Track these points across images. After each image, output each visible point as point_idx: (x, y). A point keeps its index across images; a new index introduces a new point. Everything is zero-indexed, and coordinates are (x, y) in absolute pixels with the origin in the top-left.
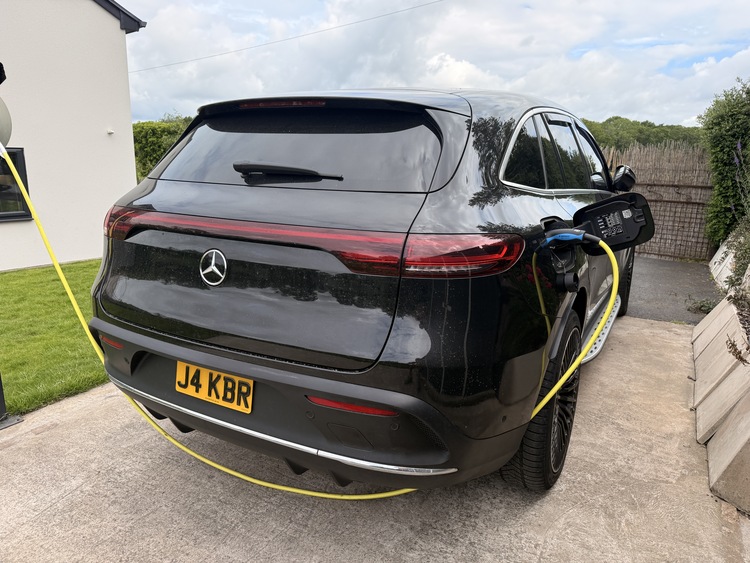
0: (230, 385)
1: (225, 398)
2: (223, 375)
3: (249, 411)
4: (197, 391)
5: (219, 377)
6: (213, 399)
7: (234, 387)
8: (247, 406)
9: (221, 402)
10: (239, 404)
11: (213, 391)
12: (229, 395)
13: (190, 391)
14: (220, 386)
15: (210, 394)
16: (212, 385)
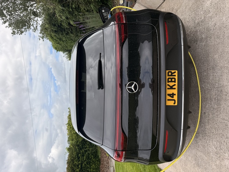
0: (170, 80)
1: (175, 82)
2: (167, 83)
3: (177, 71)
4: (175, 95)
5: (168, 85)
6: (176, 87)
7: (170, 78)
8: (175, 72)
9: (176, 83)
10: (175, 76)
11: (173, 87)
12: (173, 80)
13: (176, 98)
14: (171, 84)
15: (175, 89)
16: (172, 88)
